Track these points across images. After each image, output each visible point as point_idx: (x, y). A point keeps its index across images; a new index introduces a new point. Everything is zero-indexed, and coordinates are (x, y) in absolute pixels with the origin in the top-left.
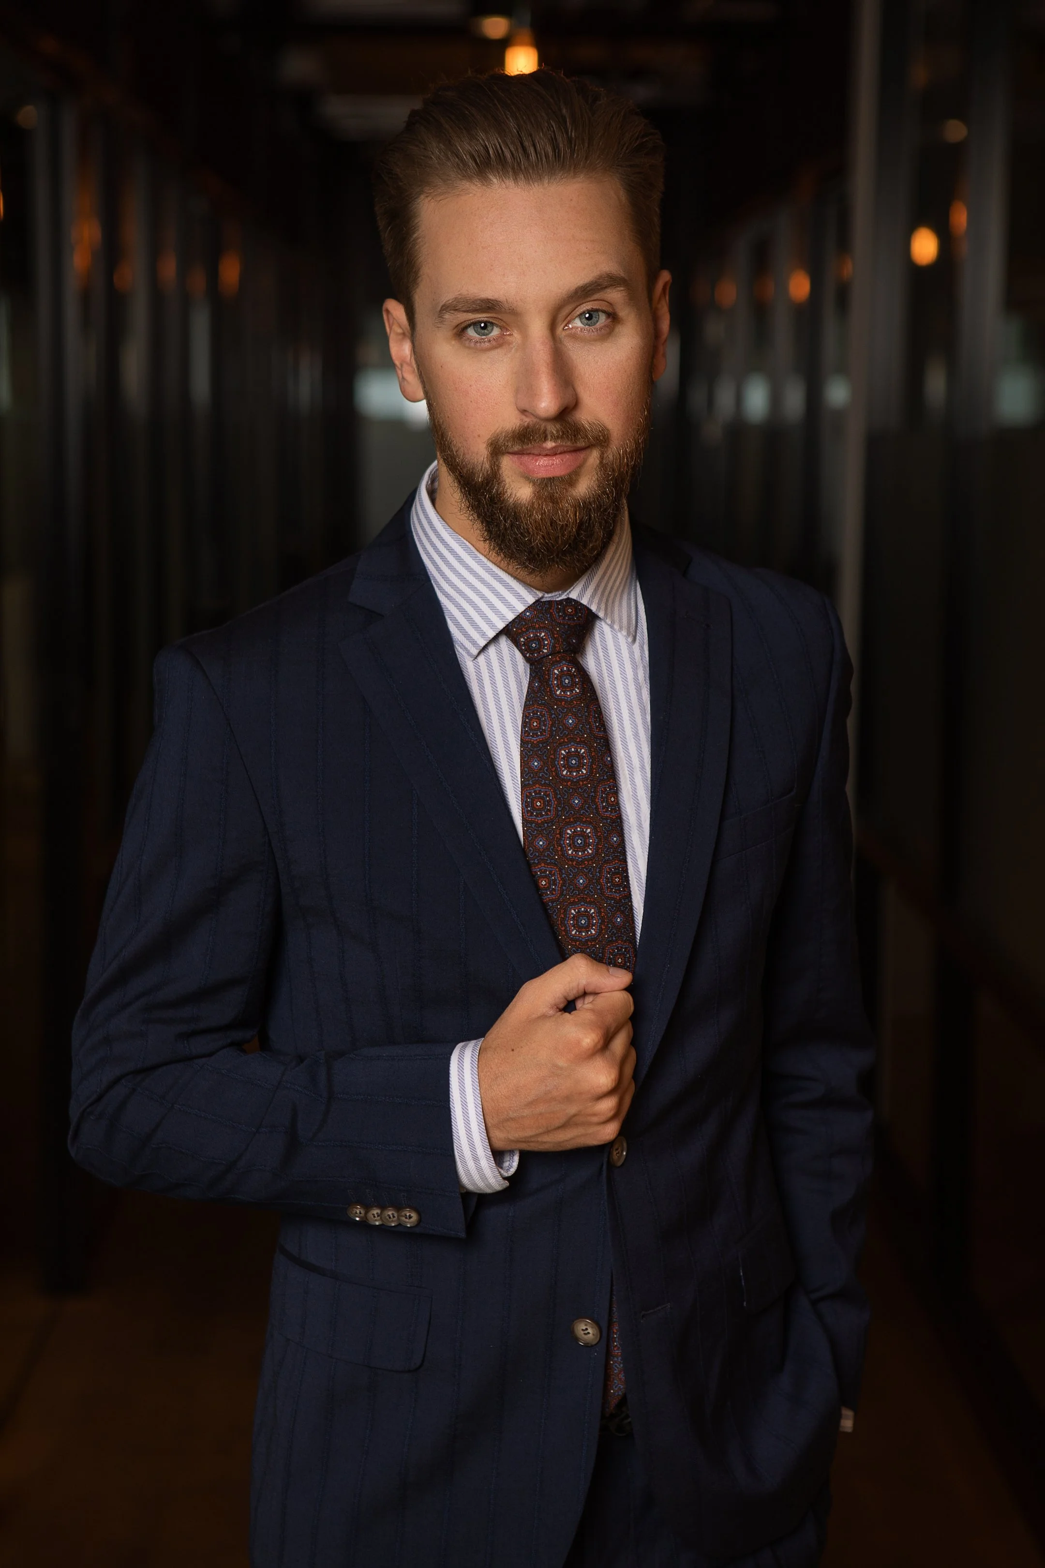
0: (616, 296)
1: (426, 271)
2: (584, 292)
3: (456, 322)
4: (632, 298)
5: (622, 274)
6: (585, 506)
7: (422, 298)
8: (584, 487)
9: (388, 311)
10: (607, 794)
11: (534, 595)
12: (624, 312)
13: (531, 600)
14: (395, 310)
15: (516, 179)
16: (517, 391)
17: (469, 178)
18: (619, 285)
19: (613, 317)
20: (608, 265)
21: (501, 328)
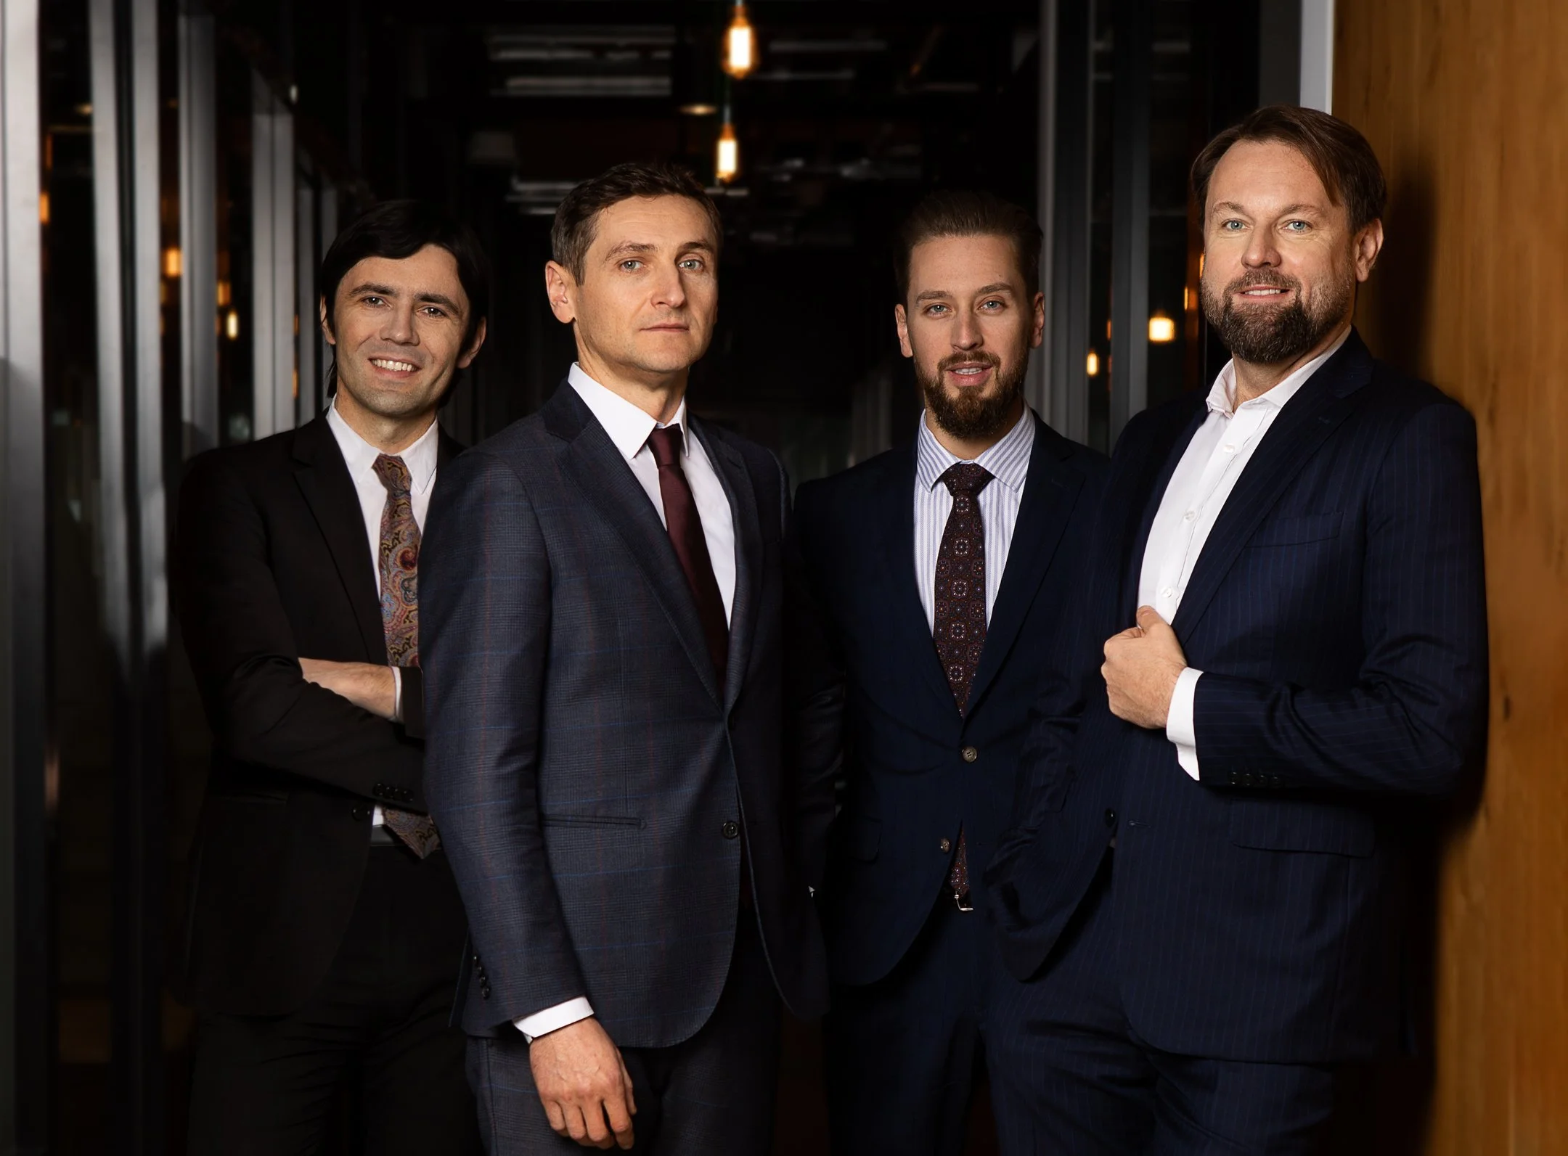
0: (1005, 294)
1: (912, 282)
2: (988, 290)
3: (924, 306)
4: (1014, 294)
5: (1008, 284)
6: (988, 402)
7: (911, 297)
8: (987, 392)
9: (897, 310)
10: (977, 566)
11: (955, 460)
12: (1010, 302)
13: (953, 463)
14: (900, 308)
15: (957, 235)
16: (952, 336)
17: (935, 235)
18: (1007, 289)
19: (1004, 306)
20: (1000, 279)
21: (947, 308)
